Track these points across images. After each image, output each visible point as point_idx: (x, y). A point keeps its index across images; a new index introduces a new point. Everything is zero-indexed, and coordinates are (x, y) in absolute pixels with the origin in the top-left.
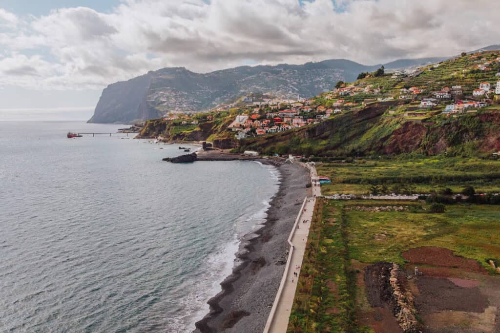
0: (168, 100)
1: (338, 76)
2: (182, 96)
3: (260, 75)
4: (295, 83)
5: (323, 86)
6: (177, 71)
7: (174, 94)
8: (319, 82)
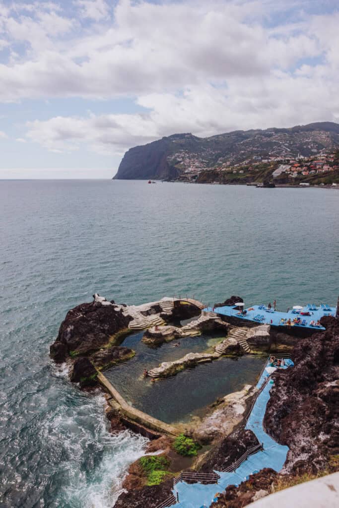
0: (183, 160)
1: (324, 137)
2: (194, 157)
3: (256, 138)
4: (286, 144)
5: (311, 147)
6: (186, 136)
7: (187, 155)
8: (307, 143)
